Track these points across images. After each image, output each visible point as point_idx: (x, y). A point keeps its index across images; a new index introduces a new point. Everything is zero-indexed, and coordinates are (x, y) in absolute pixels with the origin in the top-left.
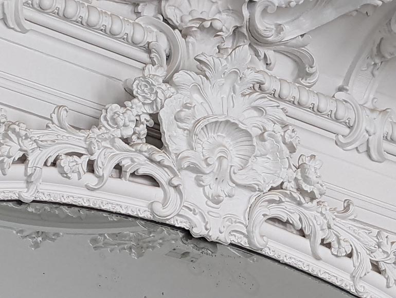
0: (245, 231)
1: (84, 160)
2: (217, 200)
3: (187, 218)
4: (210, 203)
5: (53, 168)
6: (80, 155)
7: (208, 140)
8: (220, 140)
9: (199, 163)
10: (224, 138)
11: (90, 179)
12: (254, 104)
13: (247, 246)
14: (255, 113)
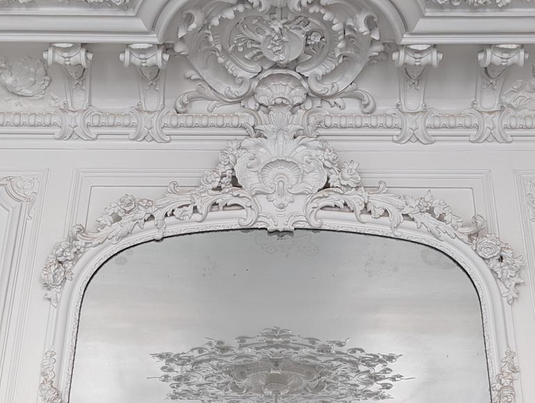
0: (305, 220)
1: (191, 208)
2: (282, 207)
3: (264, 222)
4: (278, 210)
5: (172, 217)
6: (187, 205)
7: (271, 173)
8: (280, 171)
9: (264, 189)
10: (281, 169)
11: (197, 217)
12: (300, 143)
13: (309, 227)
14: (304, 147)
